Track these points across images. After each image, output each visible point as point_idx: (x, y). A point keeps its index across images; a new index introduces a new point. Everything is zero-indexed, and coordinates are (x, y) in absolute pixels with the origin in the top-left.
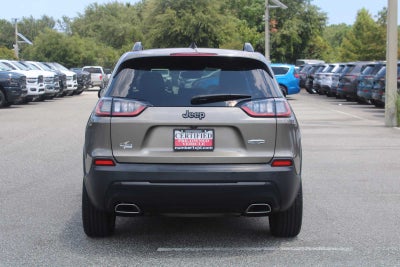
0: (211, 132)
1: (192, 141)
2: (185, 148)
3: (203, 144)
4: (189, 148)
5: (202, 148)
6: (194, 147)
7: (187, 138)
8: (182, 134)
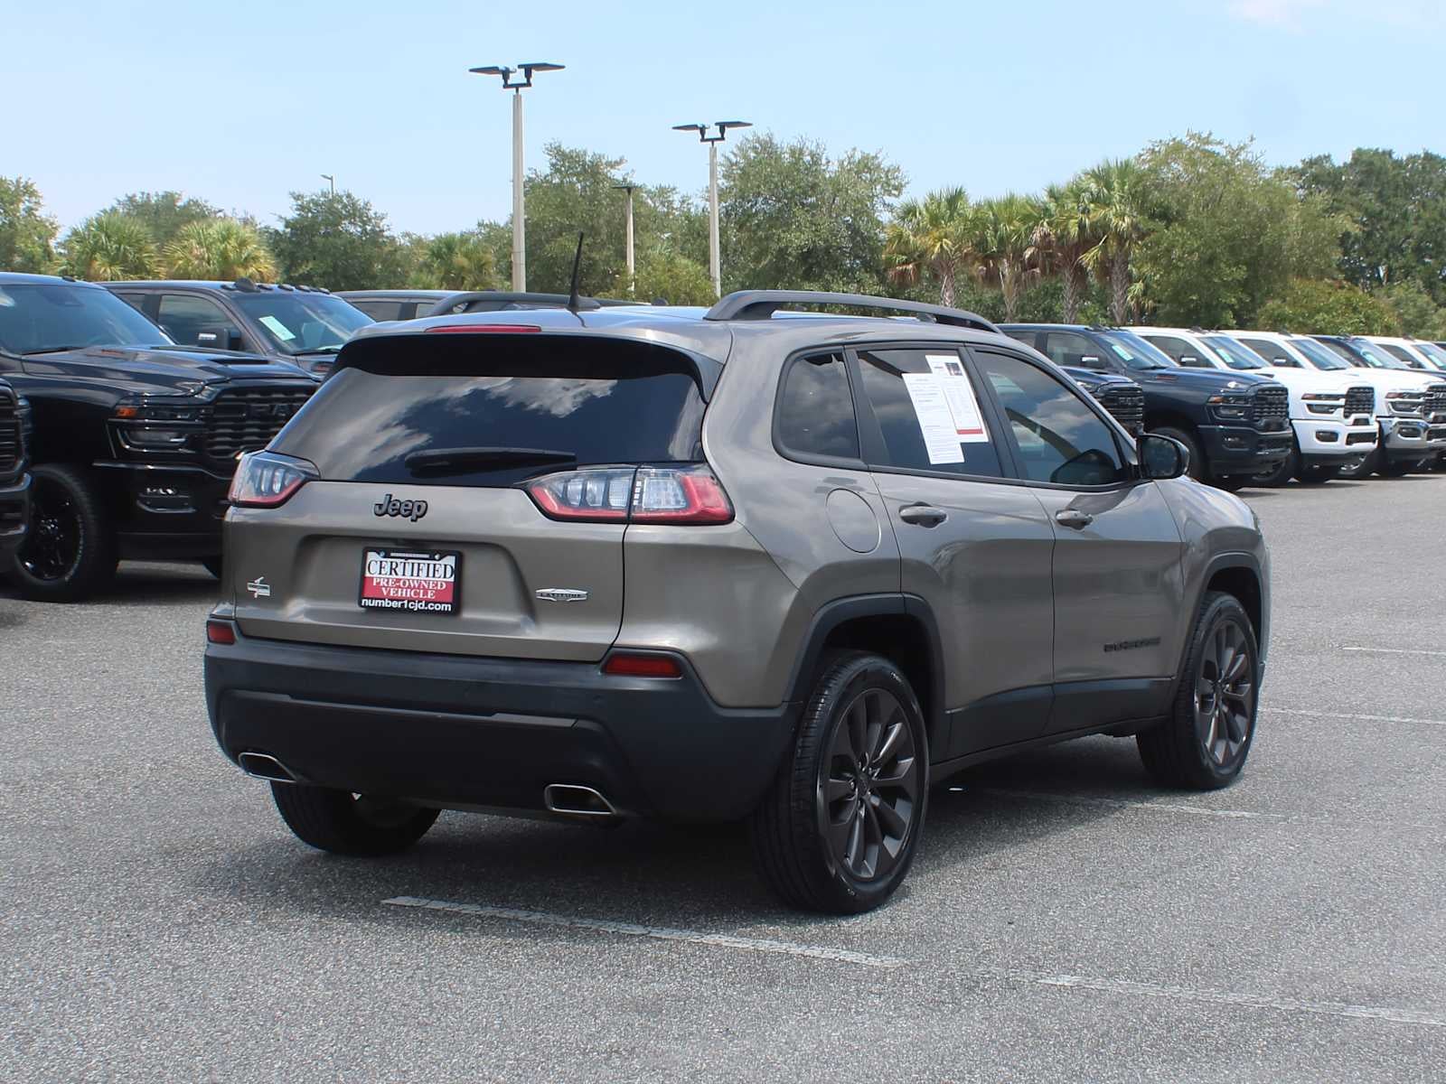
0: (449, 560)
1: (404, 583)
2: (386, 604)
3: (430, 595)
4: (395, 604)
5: (426, 605)
6: (406, 602)
7: (394, 576)
8: (384, 564)
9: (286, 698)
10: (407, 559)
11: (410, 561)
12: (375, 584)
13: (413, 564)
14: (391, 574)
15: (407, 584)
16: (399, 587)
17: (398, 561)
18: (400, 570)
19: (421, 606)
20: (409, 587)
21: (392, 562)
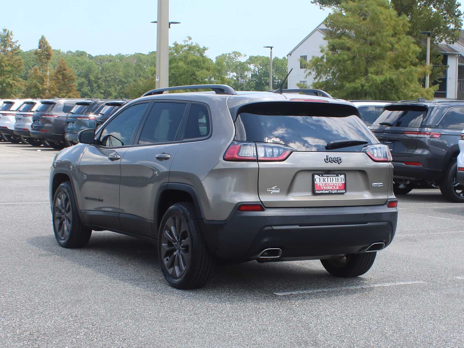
0: (343, 176)
1: (328, 184)
2: (324, 192)
3: (337, 188)
4: (327, 192)
5: (337, 191)
6: (330, 191)
7: (324, 182)
8: (320, 179)
9: (297, 227)
10: (328, 176)
11: (329, 177)
12: (318, 185)
13: (330, 178)
14: (323, 182)
15: (329, 185)
16: (327, 186)
17: (325, 177)
18: (326, 180)
19: (336, 192)
20: (330, 186)
21: (323, 178)
